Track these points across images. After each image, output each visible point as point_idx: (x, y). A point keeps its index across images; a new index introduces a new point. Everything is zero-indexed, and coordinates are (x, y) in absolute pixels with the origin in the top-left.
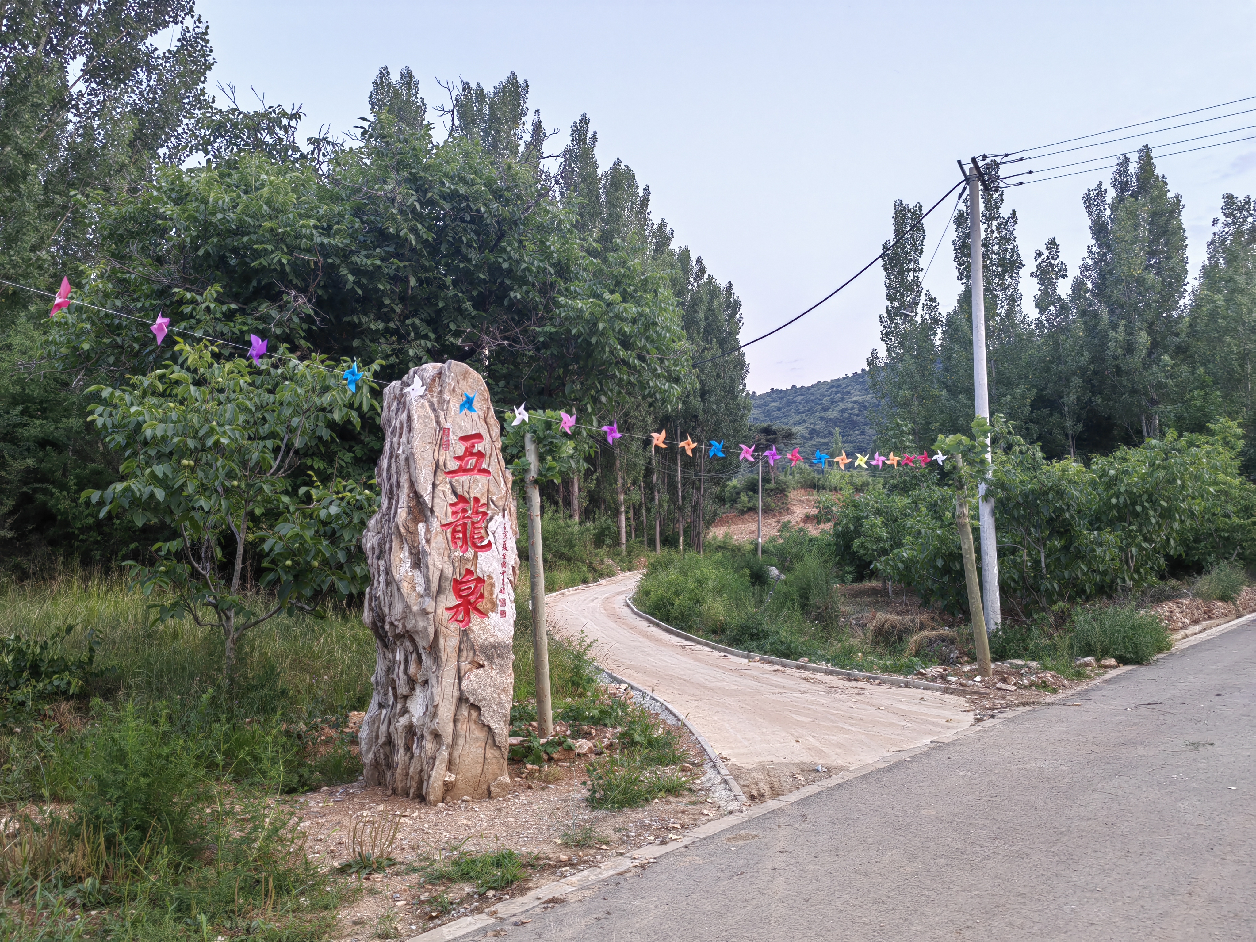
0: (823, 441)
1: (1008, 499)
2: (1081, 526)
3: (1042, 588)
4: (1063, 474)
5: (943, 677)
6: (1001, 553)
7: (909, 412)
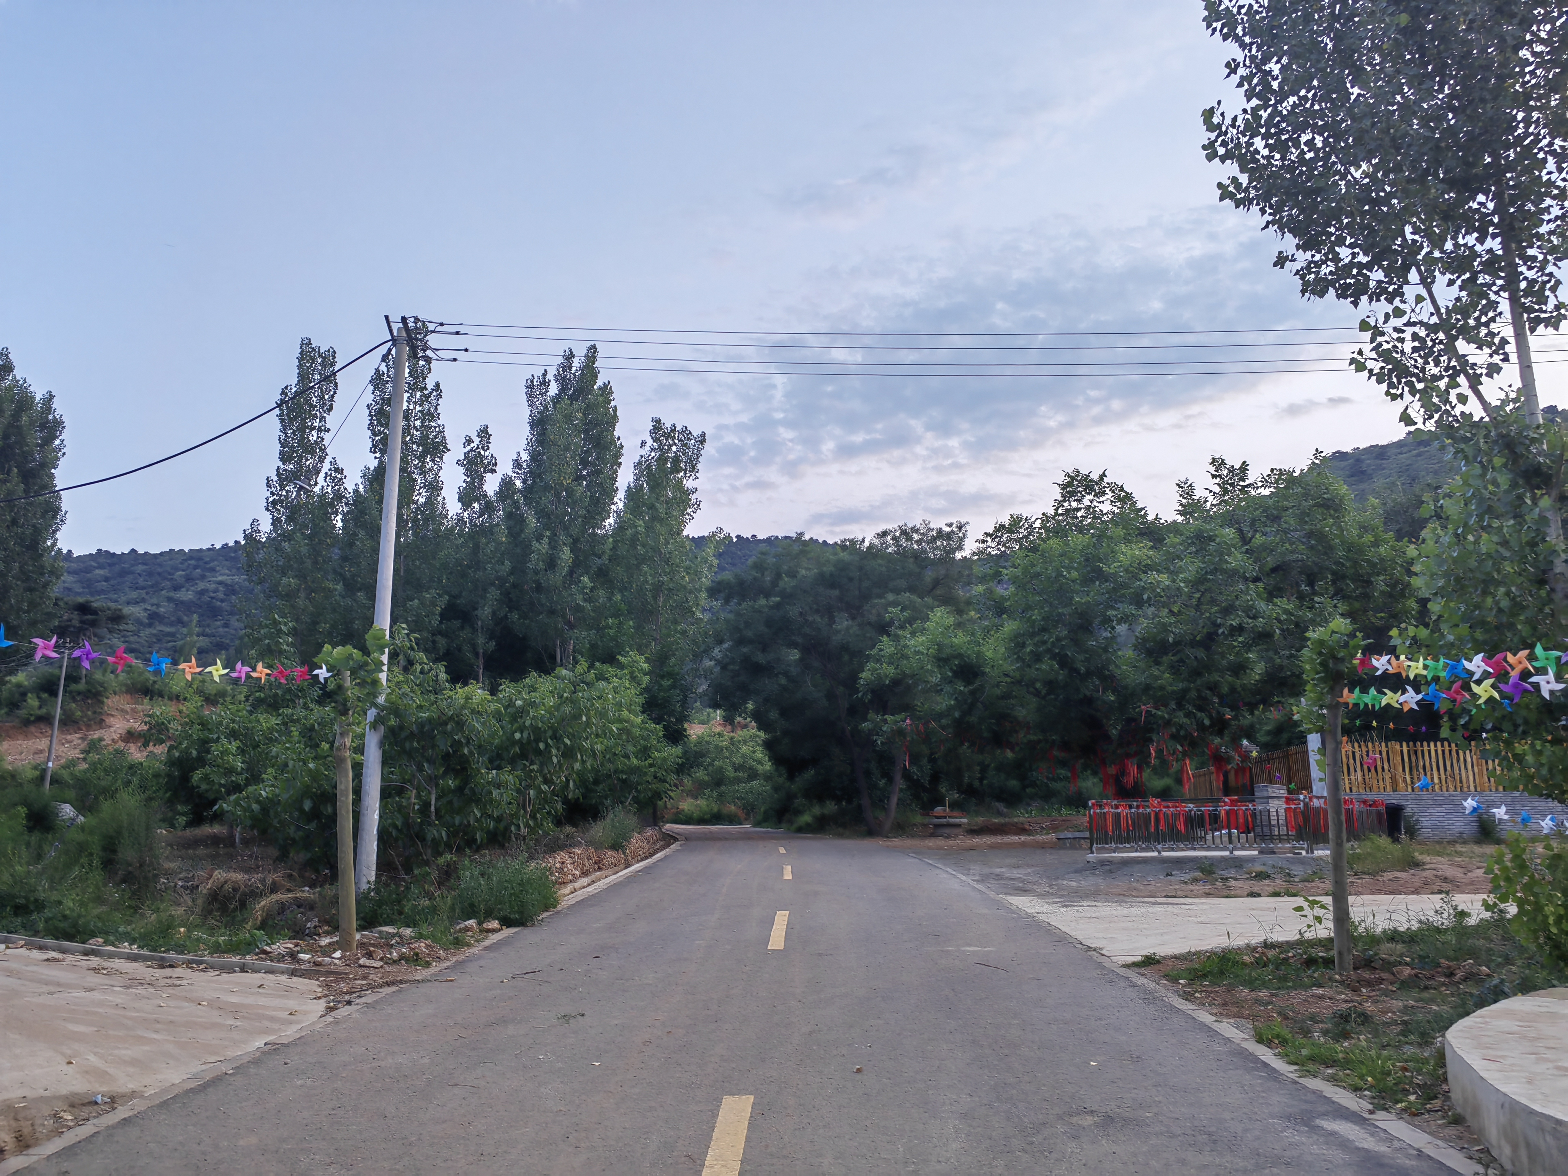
0: (168, 629)
1: (401, 728)
2: (479, 762)
3: (429, 837)
4: (466, 702)
5: (293, 955)
6: (385, 794)
7: (293, 606)
